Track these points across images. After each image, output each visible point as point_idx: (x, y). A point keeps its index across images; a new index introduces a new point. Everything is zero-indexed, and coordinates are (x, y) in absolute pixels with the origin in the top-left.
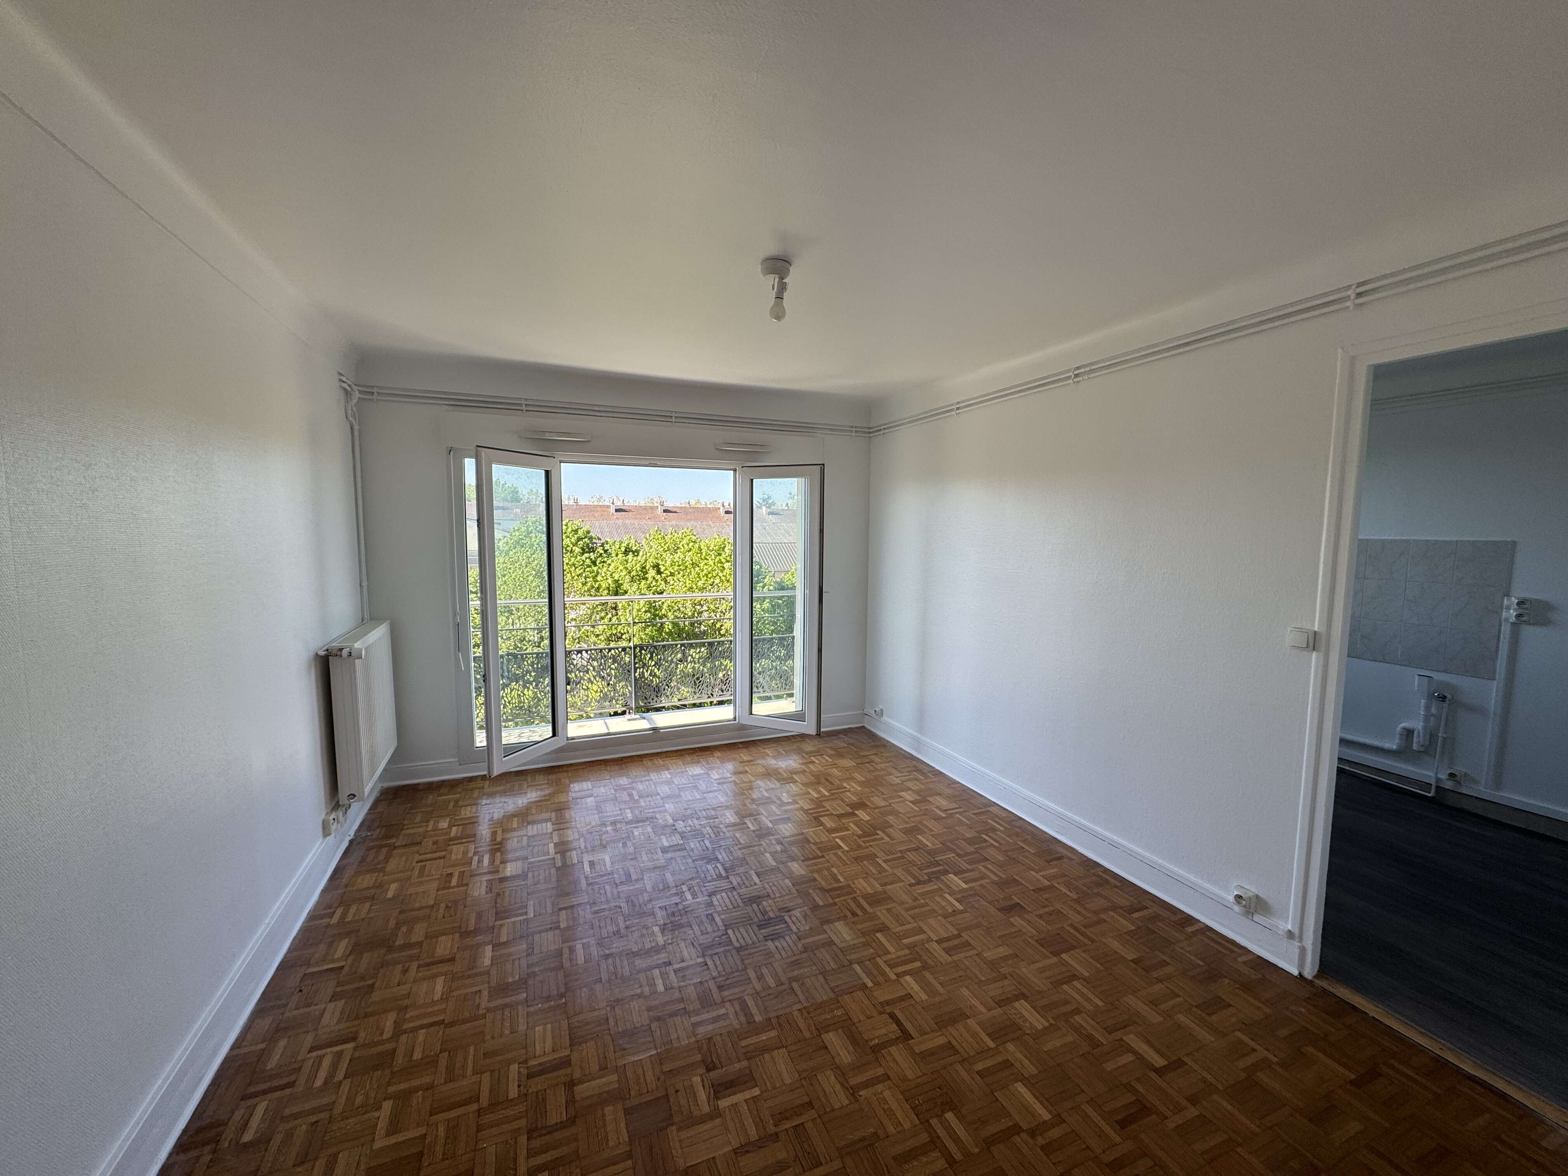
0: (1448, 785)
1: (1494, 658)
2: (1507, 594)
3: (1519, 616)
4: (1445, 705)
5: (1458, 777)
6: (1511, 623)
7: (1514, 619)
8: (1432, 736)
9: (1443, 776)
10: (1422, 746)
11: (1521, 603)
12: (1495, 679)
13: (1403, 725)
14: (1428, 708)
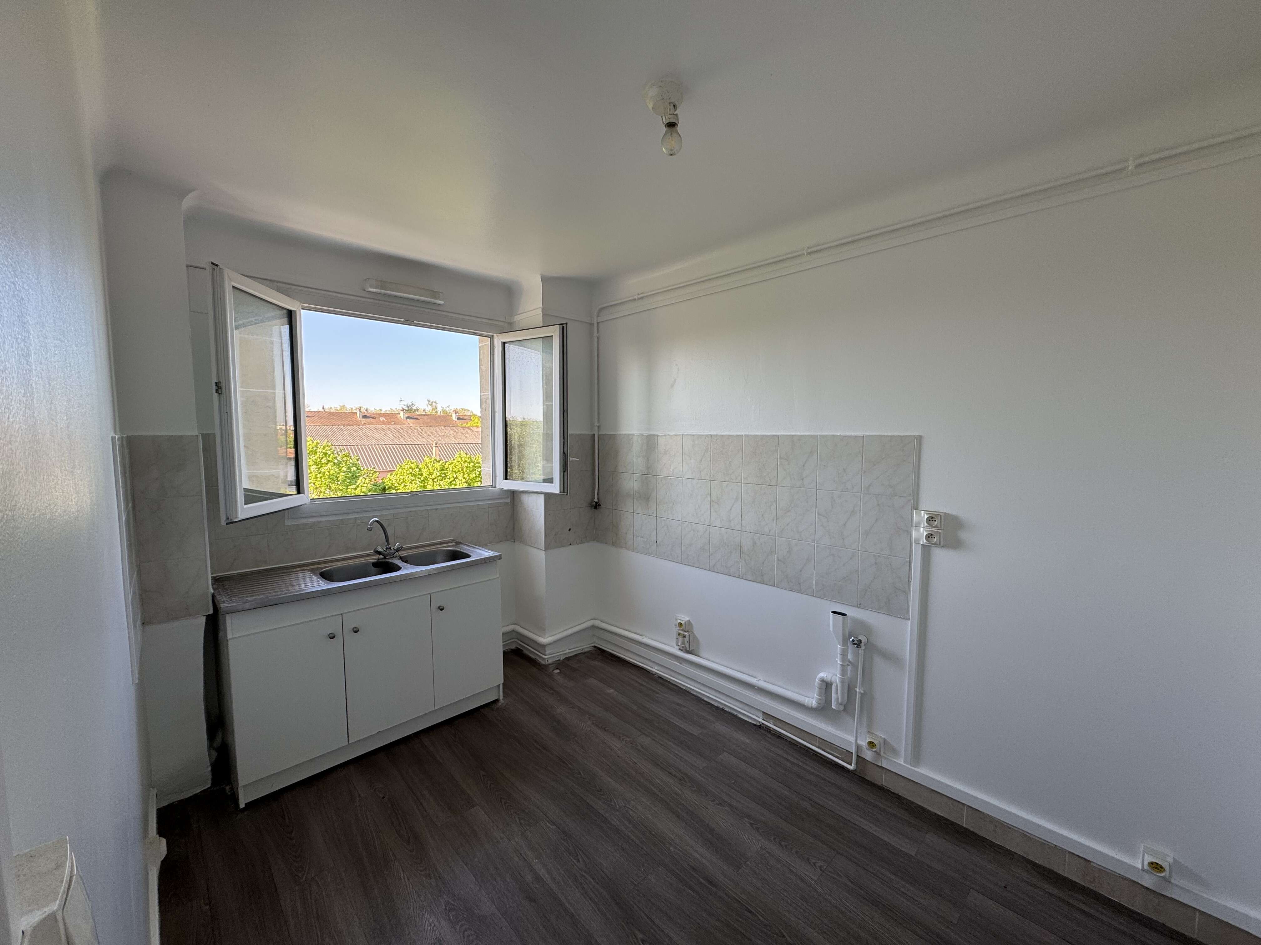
0: (868, 755)
1: (906, 592)
2: (916, 507)
3: (929, 536)
4: (861, 651)
5: (878, 746)
6: (923, 545)
7: (925, 541)
8: (850, 689)
9: (863, 743)
10: (841, 704)
11: (930, 520)
12: (909, 619)
13: (822, 675)
14: (844, 655)
